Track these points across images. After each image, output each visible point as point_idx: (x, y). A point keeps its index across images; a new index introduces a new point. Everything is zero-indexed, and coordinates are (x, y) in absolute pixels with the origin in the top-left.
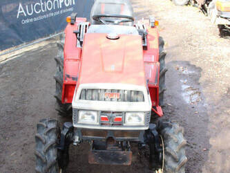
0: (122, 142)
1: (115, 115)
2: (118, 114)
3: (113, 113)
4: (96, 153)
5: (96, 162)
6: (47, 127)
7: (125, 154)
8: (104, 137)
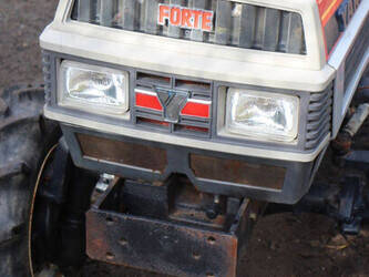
0: (224, 198)
1: (183, 90)
2: (196, 90)
3: (180, 82)
4: (110, 223)
5: (110, 258)
6: (8, 113)
7: (212, 243)
8: (157, 172)
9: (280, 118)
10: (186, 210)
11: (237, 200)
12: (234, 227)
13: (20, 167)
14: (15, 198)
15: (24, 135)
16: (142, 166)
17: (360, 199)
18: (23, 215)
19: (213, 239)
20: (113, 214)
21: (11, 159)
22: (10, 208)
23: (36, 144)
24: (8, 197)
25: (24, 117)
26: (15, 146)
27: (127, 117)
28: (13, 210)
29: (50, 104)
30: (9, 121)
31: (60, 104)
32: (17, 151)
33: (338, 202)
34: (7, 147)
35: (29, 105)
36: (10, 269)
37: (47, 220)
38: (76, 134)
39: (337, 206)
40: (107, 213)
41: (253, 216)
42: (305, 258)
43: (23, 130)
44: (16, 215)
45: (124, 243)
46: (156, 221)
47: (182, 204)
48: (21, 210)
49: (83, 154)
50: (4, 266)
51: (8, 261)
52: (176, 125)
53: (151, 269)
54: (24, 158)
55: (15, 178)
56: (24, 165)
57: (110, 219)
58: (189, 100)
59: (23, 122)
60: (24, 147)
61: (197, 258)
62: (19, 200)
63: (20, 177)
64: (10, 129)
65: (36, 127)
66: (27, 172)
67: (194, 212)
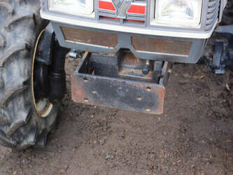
0: (152, 62)
4: (86, 81)
5: (86, 101)
6: (13, 13)
7: (149, 90)
8: (111, 48)
9: (189, 12)
10: (129, 69)
11: (160, 63)
12: (161, 80)
13: (24, 46)
14: (23, 64)
15: (25, 26)
16: (103, 45)
17: (224, 54)
18: (28, 73)
19: (149, 88)
20: (87, 76)
21: (18, 41)
22: (20, 70)
23: (32, 31)
24: (19, 63)
25: (24, 15)
26: (20, 33)
27: (93, 16)
28: (22, 71)
29: (44, 10)
30: (15, 18)
31: (50, 9)
32: (21, 36)
33: (212, 57)
34: (15, 34)
35: (26, 7)
36: (23, 105)
37: (41, 75)
38: (60, 27)
39: (211, 59)
40: (84, 75)
41: (170, 71)
42: (182, 84)
43: (24, 23)
44: (24, 74)
45: (94, 92)
46: (114, 79)
47: (125, 65)
48: (26, 70)
49: (65, 39)
50: (19, 103)
51: (22, 101)
52: (124, 20)
53: (111, 107)
54: (26, 40)
55: (21, 52)
56: (26, 44)
57: (85, 79)
58: (132, 4)
59: (23, 19)
60: (26, 33)
61: (139, 99)
62: (25, 65)
63: (25, 51)
64: (16, 23)
65: (31, 21)
66: (29, 48)
67: (134, 70)
